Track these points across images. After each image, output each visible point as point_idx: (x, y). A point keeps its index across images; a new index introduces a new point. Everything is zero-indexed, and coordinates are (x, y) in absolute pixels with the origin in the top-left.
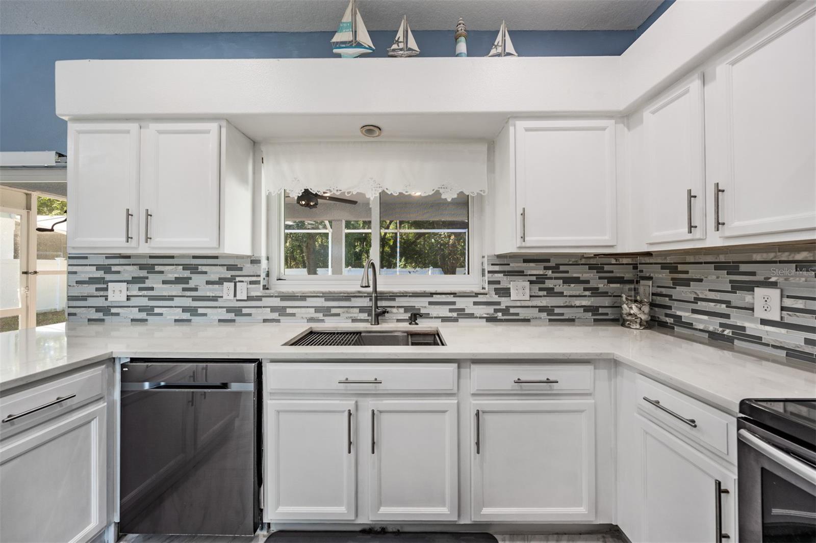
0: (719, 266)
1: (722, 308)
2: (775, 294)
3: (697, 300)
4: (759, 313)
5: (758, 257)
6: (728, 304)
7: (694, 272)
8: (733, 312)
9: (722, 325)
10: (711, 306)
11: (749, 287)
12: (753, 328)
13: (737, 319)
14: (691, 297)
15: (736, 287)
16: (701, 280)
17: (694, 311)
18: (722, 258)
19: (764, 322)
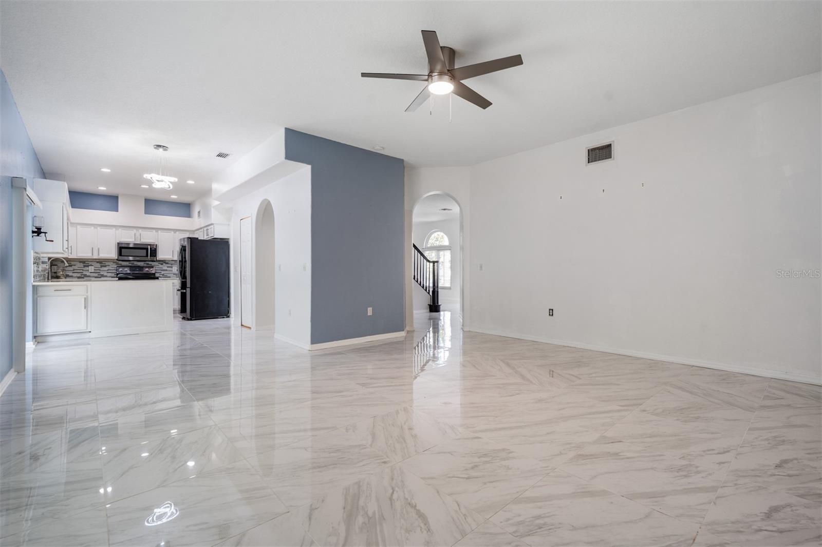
0: (80, 262)
1: (81, 271)
2: (93, 267)
3: (74, 270)
4: (90, 271)
5: (89, 260)
6: (83, 270)
7: (73, 263)
8: (84, 272)
9: (82, 275)
10: (78, 271)
11: (88, 266)
12: (88, 274)
13: (85, 273)
14: (72, 269)
15: (85, 266)
16: (75, 265)
17: (73, 273)
18: (81, 260)
19: (91, 273)
